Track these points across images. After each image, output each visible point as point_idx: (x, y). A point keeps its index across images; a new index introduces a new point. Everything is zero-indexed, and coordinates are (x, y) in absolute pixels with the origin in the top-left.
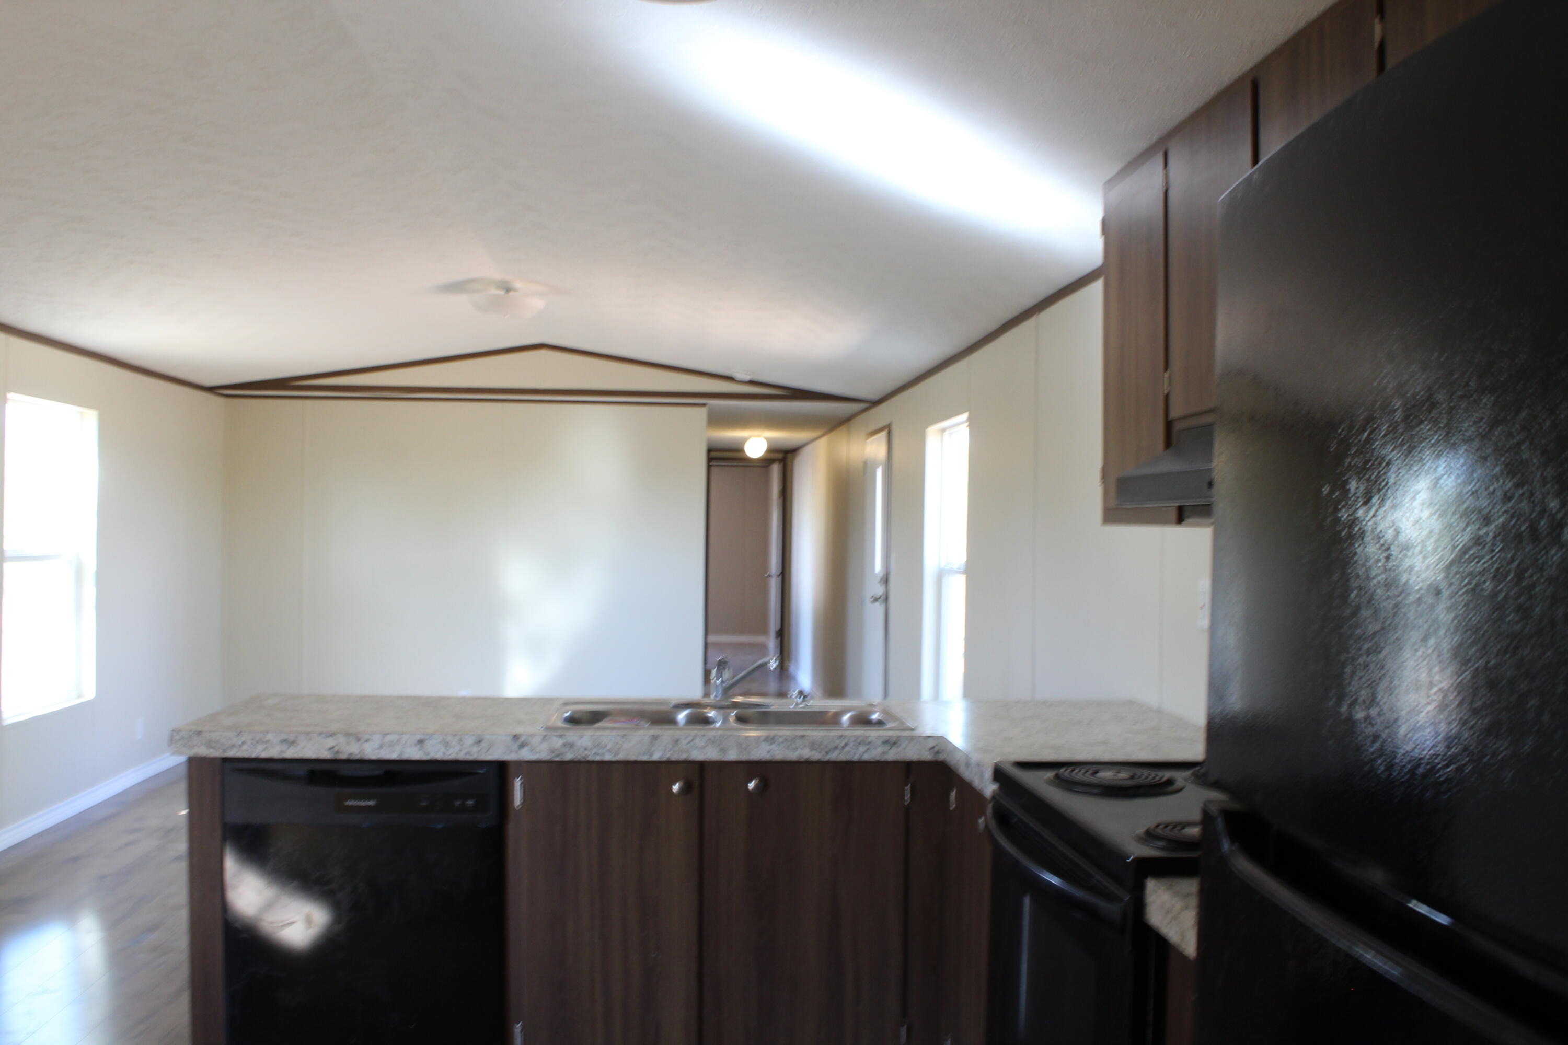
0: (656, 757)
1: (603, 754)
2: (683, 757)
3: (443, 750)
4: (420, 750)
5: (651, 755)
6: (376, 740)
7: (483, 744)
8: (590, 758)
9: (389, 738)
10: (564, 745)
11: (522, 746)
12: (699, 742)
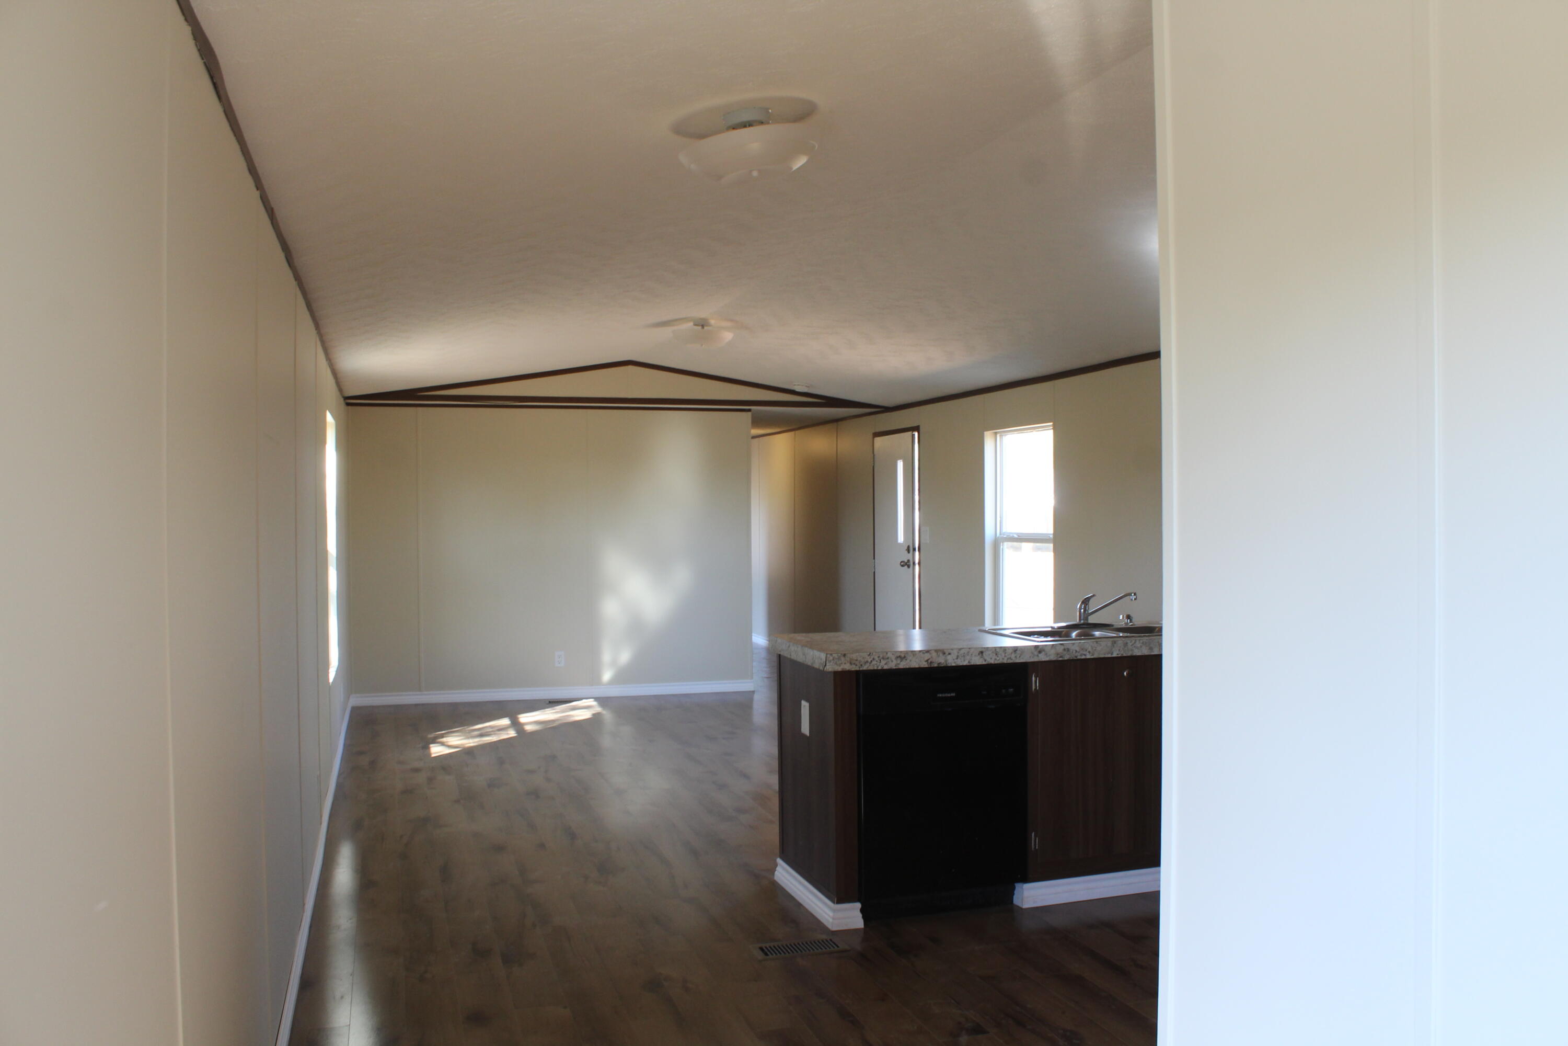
0: (1115, 655)
1: (1085, 655)
2: (1129, 654)
3: (994, 657)
4: (981, 657)
5: (1112, 654)
6: (954, 656)
7: (1018, 652)
8: (1079, 657)
9: (962, 652)
10: (1064, 650)
11: (1040, 652)
12: (1138, 644)
